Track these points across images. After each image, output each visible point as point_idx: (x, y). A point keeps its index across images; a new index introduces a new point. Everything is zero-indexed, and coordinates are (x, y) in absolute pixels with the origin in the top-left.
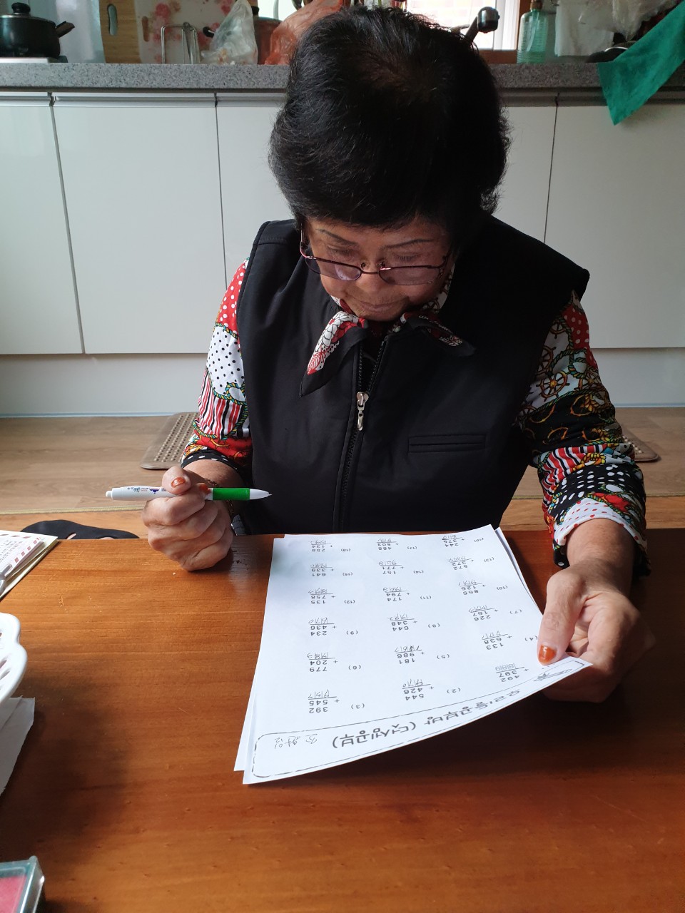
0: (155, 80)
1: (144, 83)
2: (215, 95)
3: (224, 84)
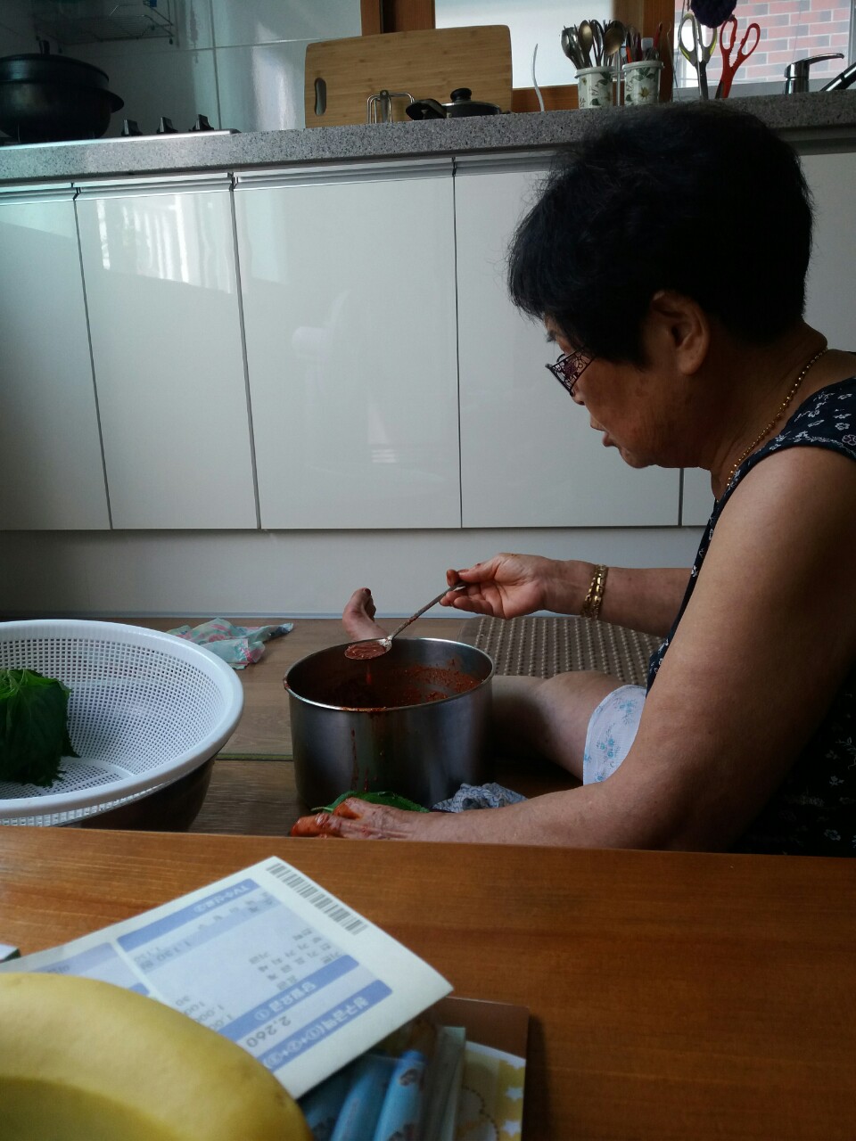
1: (355, 150)
2: (453, 159)
3: (467, 144)
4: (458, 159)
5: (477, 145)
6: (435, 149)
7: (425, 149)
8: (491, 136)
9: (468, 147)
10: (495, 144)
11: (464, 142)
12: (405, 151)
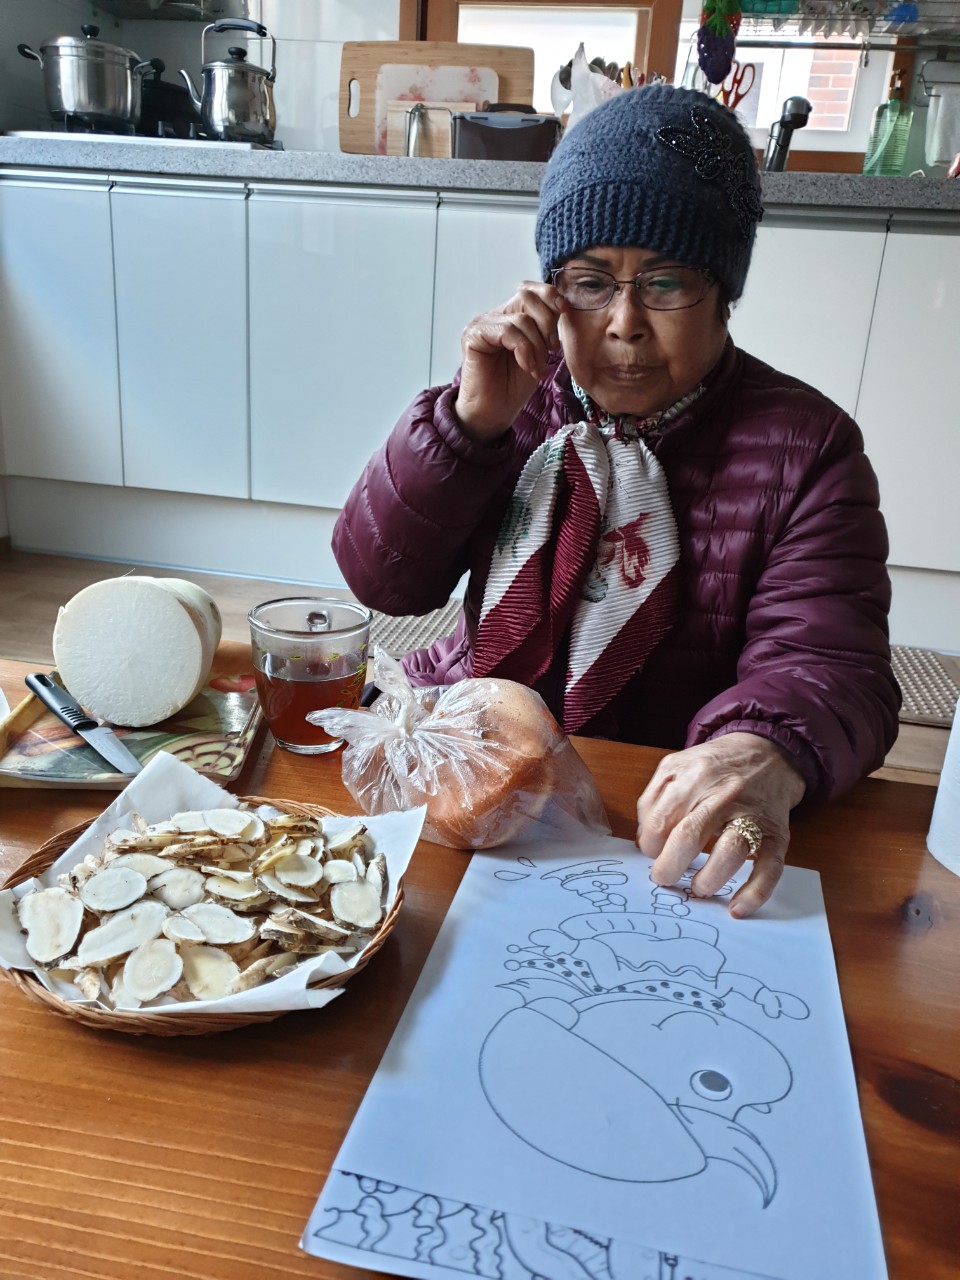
0: (367, 173)
1: (354, 176)
2: (438, 194)
3: (450, 182)
4: (442, 195)
5: (458, 184)
6: (422, 184)
7: (414, 183)
9: (451, 185)
10: (474, 185)
11: (447, 180)
12: (397, 183)
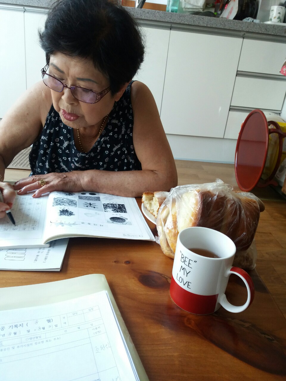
2: (24, 8)
3: (28, 4)
4: (25, 8)
5: (31, 5)
6: (18, 4)
7: (15, 3)
8: (35, 3)
9: (28, 5)
10: (36, 5)
11: (27, 3)
12: (9, 3)
